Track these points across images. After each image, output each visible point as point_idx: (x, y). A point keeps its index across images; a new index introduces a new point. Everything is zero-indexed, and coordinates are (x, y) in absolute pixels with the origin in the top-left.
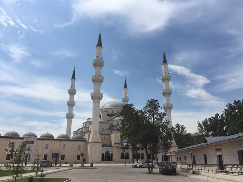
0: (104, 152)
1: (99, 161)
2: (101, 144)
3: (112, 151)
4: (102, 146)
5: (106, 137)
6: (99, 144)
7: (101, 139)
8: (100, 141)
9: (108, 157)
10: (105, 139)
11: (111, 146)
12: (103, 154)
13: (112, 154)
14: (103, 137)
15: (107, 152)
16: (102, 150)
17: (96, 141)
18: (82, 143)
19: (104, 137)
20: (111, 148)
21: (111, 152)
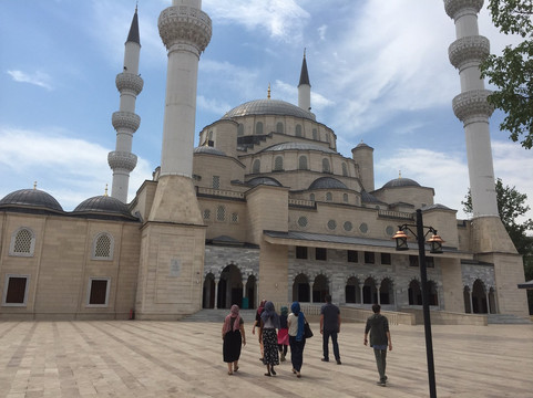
0: (217, 269)
1: (191, 310)
2: (201, 235)
3: (256, 266)
4: (209, 242)
5: (230, 208)
6: (190, 231)
7: (206, 213)
8: (197, 218)
9: (237, 292)
10: (221, 217)
11: (250, 245)
12: (210, 277)
13: (252, 279)
14: (212, 206)
15: (231, 271)
16: (207, 261)
17: (177, 217)
18: (114, 230)
19: (221, 209)
20: (249, 251)
21: (247, 271)
